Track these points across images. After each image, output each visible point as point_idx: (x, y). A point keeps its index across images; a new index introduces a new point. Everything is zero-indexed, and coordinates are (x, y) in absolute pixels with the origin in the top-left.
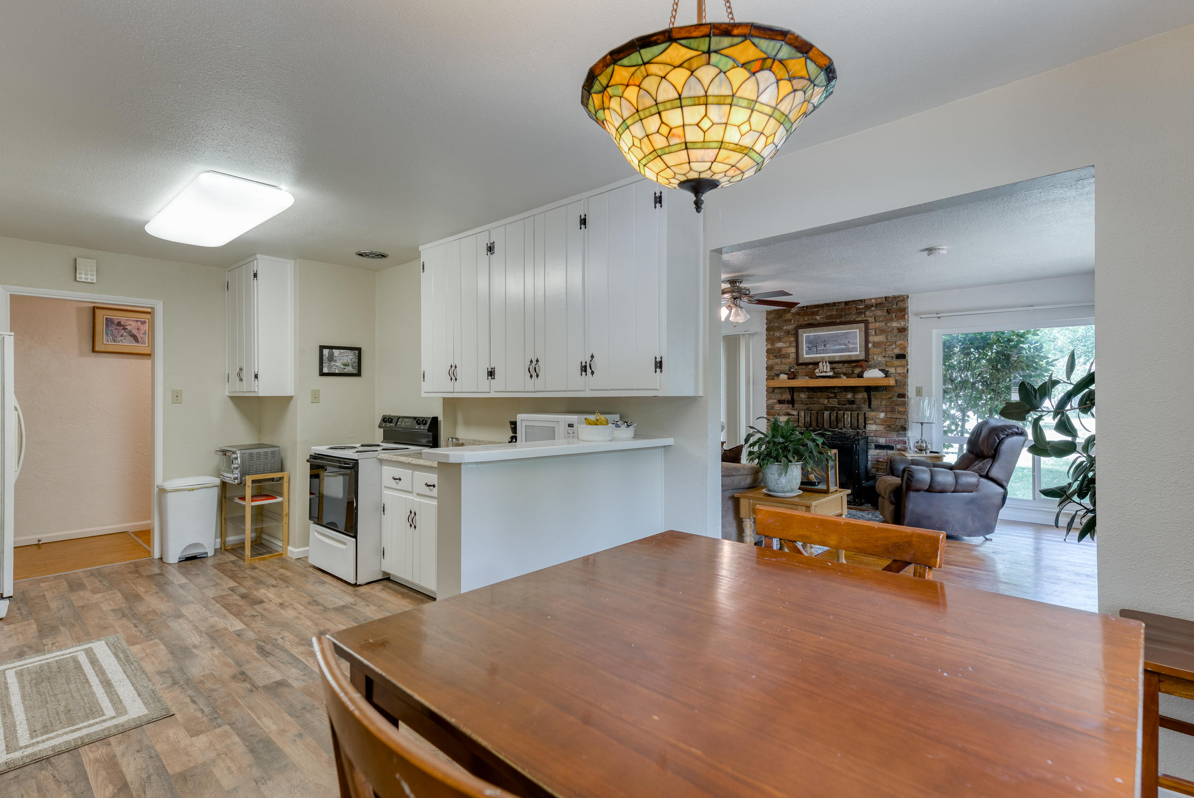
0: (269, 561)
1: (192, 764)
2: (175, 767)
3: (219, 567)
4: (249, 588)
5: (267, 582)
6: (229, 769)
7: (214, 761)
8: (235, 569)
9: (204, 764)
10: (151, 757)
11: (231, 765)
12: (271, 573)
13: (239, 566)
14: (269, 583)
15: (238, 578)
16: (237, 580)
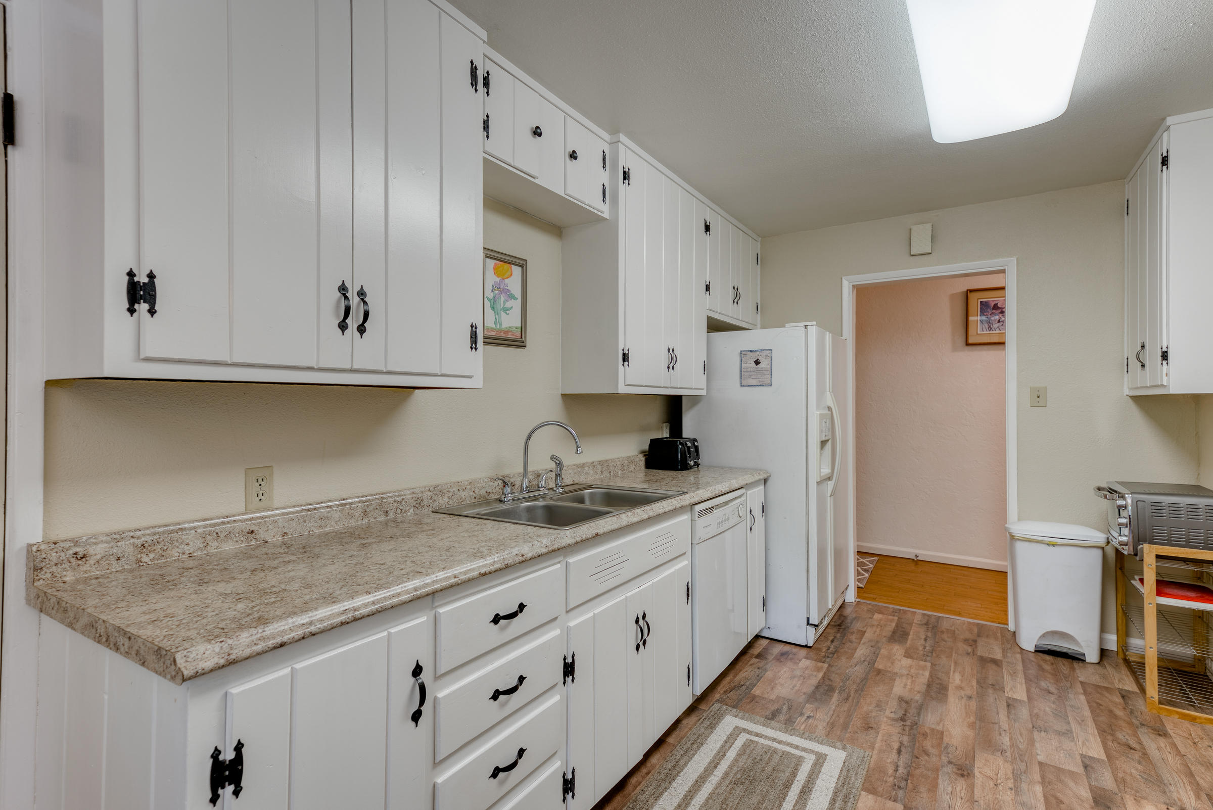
0: (1203, 729)
3: (1093, 692)
4: (1124, 781)
5: (1172, 788)
8: (1119, 713)
12: (1193, 769)
13: (1132, 712)
14: (1175, 795)
15: (1115, 740)
16: (1110, 743)
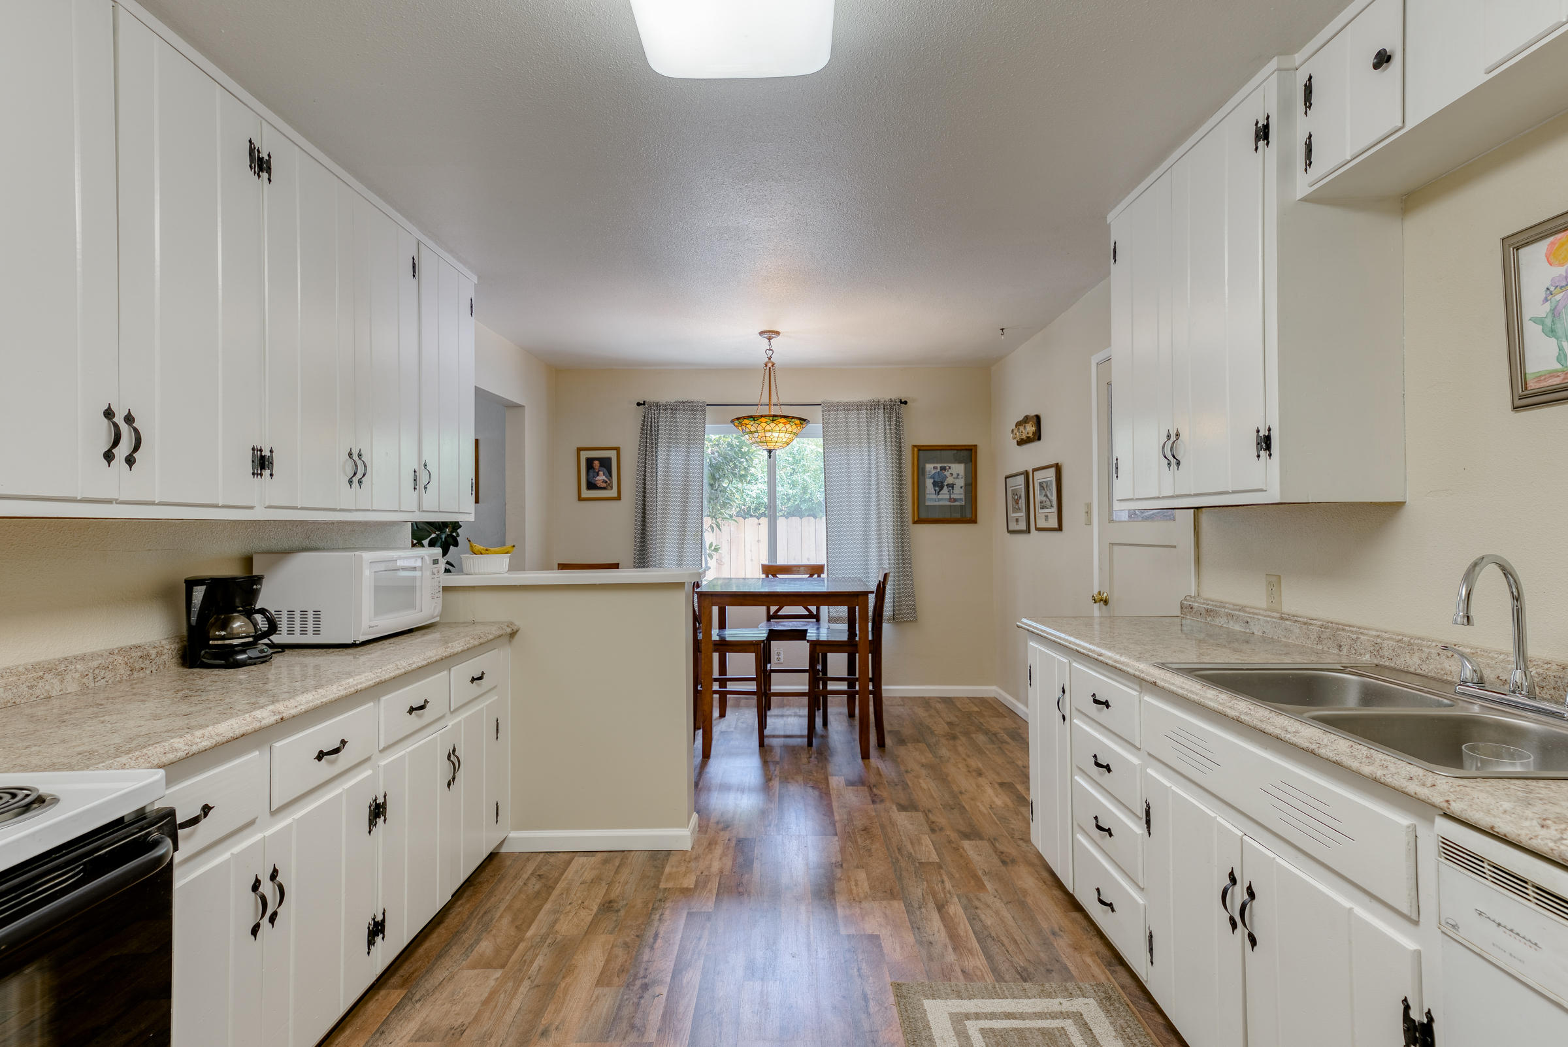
1: (884, 903)
2: (898, 905)
6: (856, 885)
7: (866, 898)
9: (874, 899)
10: (919, 929)
11: (854, 887)
